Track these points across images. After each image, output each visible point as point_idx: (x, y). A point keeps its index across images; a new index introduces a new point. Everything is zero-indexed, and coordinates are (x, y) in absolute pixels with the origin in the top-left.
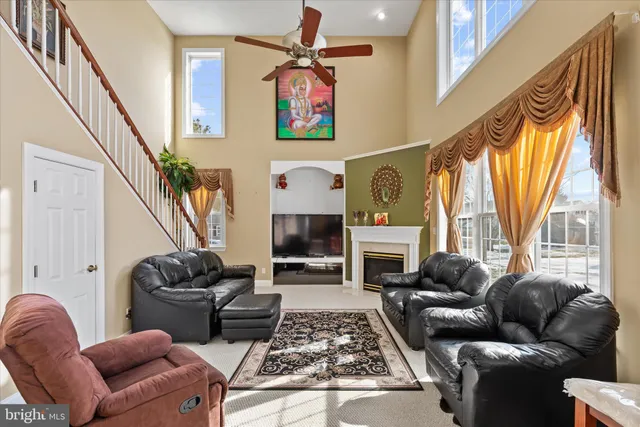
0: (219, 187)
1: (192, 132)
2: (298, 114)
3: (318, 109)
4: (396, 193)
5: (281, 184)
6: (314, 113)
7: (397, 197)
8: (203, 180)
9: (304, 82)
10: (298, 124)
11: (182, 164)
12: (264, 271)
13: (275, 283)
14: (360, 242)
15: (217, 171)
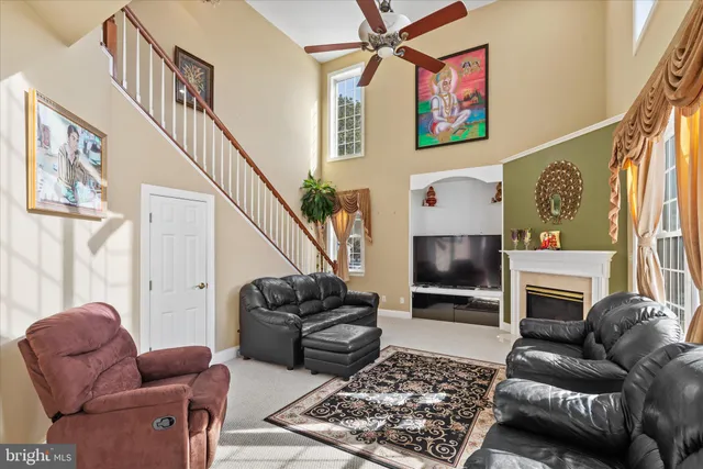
0: (357, 209)
1: (337, 155)
2: (441, 116)
3: (465, 104)
4: (572, 203)
5: (428, 201)
6: (461, 109)
7: (574, 207)
8: (343, 204)
9: (449, 75)
10: (441, 126)
11: (325, 188)
12: (402, 301)
13: (414, 316)
14: (522, 273)
15: (355, 192)
